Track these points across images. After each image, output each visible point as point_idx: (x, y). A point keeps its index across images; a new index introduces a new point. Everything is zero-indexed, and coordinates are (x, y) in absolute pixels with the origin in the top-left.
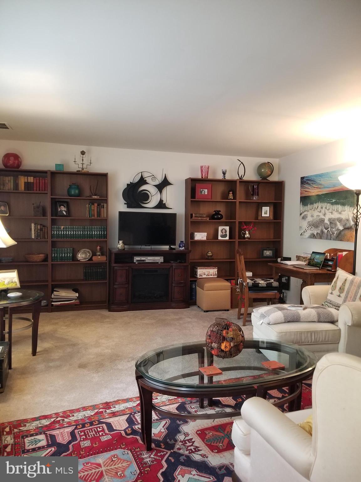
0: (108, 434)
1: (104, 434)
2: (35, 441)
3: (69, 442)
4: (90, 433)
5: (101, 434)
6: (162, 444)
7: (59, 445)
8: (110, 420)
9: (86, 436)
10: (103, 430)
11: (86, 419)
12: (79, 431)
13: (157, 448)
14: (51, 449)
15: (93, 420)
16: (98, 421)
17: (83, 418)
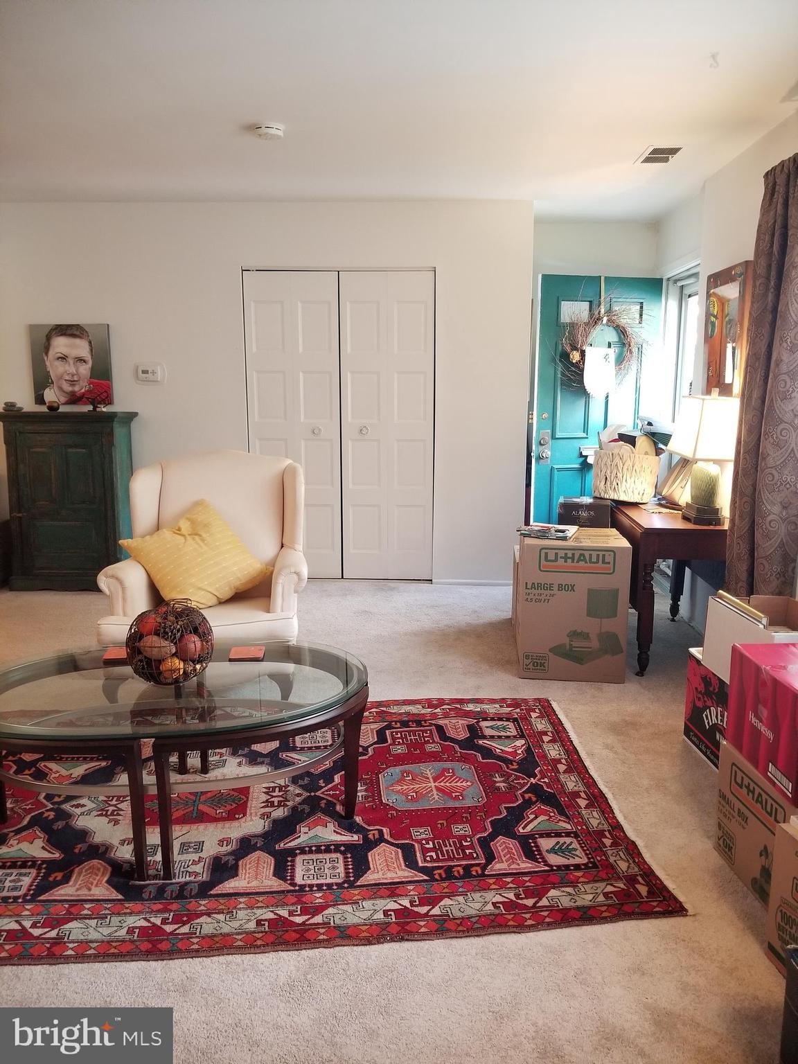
0: (417, 841)
1: (424, 842)
2: (562, 852)
3: (493, 837)
4: (452, 850)
5: (430, 842)
6: (323, 805)
7: (511, 834)
8: (406, 874)
9: (462, 845)
10: (425, 851)
11: (461, 890)
12: (475, 858)
13: (335, 801)
14: (525, 831)
15: (445, 885)
16: (433, 879)
17: (469, 894)
